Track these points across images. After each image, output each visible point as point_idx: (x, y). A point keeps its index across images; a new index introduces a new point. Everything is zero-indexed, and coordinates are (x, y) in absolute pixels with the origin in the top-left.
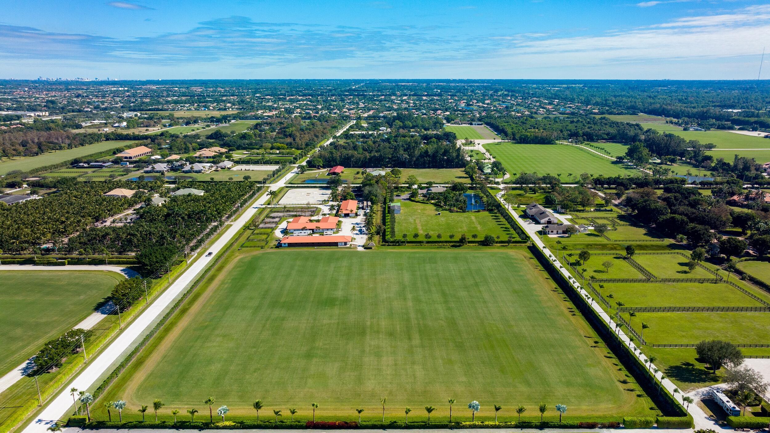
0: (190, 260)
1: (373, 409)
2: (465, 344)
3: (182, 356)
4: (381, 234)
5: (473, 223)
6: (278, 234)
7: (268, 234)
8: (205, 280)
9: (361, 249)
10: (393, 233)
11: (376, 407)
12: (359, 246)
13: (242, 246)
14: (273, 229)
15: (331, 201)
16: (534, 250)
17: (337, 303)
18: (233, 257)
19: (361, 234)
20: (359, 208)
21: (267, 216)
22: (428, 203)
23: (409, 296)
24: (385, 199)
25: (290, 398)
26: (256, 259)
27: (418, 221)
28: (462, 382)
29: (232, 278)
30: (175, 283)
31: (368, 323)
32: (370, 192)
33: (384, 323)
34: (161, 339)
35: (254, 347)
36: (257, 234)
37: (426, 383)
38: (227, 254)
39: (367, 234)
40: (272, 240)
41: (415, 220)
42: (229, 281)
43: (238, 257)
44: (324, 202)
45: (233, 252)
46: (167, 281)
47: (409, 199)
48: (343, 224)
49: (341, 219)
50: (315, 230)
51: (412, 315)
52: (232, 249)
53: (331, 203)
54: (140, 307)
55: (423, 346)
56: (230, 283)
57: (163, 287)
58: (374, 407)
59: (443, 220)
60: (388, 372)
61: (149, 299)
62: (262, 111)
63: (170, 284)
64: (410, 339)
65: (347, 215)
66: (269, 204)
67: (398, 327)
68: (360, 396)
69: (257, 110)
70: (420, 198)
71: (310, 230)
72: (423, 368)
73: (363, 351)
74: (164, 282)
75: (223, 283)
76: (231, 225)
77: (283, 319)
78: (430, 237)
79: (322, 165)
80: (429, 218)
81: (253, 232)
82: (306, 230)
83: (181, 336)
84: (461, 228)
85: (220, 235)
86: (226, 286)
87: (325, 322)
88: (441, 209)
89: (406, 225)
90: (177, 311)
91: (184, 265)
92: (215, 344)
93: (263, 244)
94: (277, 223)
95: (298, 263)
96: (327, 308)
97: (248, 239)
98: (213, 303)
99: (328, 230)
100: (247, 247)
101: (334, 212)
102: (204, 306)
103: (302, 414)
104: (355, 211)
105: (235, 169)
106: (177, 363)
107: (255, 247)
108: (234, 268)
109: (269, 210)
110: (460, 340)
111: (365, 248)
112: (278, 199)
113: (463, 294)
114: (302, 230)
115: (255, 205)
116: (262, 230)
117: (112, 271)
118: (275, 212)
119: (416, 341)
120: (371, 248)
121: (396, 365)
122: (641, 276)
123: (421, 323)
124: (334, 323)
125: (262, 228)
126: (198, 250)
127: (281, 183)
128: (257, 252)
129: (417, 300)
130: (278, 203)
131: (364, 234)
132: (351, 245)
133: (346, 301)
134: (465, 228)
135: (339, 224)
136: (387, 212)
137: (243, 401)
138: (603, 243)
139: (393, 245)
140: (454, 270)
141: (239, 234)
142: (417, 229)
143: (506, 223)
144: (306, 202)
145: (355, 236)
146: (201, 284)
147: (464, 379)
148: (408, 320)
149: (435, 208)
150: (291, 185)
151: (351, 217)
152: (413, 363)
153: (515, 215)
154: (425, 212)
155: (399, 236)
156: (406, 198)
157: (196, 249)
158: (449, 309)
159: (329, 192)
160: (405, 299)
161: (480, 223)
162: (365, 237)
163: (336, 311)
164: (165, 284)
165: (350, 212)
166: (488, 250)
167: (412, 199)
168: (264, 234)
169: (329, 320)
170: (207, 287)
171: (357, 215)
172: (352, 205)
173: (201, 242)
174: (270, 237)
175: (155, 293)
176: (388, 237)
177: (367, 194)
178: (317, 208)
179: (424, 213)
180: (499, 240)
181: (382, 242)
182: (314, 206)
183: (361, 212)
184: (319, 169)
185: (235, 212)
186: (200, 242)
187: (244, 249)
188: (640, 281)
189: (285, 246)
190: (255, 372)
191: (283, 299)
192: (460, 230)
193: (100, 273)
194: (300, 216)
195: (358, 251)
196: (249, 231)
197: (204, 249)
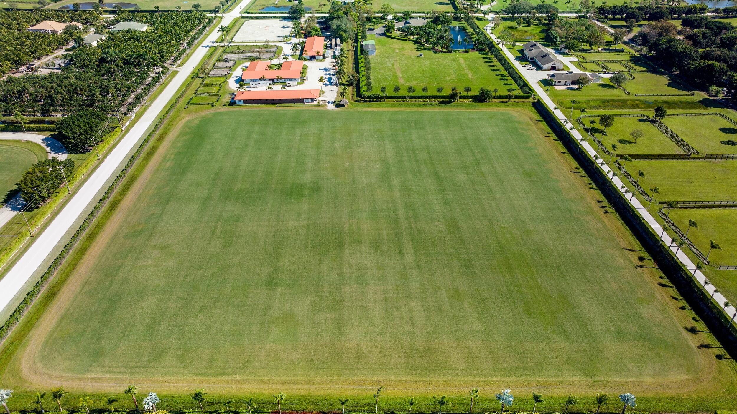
0: (126, 125)
3: (107, 283)
4: (355, 85)
5: (463, 68)
6: (232, 85)
7: (221, 86)
8: (143, 155)
9: (331, 107)
10: (369, 84)
12: (329, 102)
13: (188, 103)
14: (226, 77)
15: (294, 37)
16: (539, 107)
17: (306, 192)
18: (178, 119)
19: (331, 84)
20: (326, 48)
21: (219, 60)
22: (406, 40)
23: (395, 182)
24: (356, 35)
26: (205, 122)
27: (396, 66)
29: (176, 151)
30: (106, 160)
31: (346, 226)
32: (338, 26)
33: (366, 226)
34: (82, 252)
35: (200, 267)
36: (208, 85)
38: (171, 114)
39: (337, 85)
40: (224, 93)
41: (393, 64)
42: (173, 156)
43: (184, 120)
44: (286, 39)
45: (178, 111)
46: (96, 158)
47: (384, 34)
48: (308, 70)
49: (306, 63)
50: (275, 80)
51: (401, 213)
52: (177, 107)
53: (295, 40)
54: (60, 200)
55: (418, 266)
56: (173, 159)
57: (90, 167)
59: (426, 63)
61: (71, 187)
63: (100, 162)
64: (401, 253)
65: (312, 58)
66: (221, 42)
67: (384, 232)
70: (397, 31)
71: (270, 80)
73: (342, 275)
74: (91, 159)
75: (164, 160)
76: (177, 72)
77: (238, 219)
78: (414, 91)
80: (410, 61)
81: (202, 82)
82: (265, 80)
84: (449, 76)
85: (163, 87)
86: (168, 164)
87: (292, 224)
88: (422, 48)
89: (383, 71)
90: (106, 206)
91: (118, 132)
92: (150, 261)
93: (214, 99)
94: (231, 69)
95: (257, 128)
96: (293, 200)
97: (196, 92)
98: (151, 192)
99: (291, 79)
100: (195, 104)
101: (298, 53)
102: (140, 197)
104: (322, 51)
106: (100, 295)
107: (204, 104)
108: (178, 137)
109: (221, 49)
111: (337, 106)
112: (231, 34)
113: (462, 177)
114: (261, 79)
115: (205, 43)
116: (213, 79)
117: (31, 142)
118: (228, 53)
119: (410, 257)
120: (343, 106)
122: (678, 150)
123: (413, 225)
124: (303, 226)
125: (213, 76)
126: (137, 109)
127: (236, 12)
128: (207, 112)
129: (405, 188)
130: (232, 40)
131: (334, 85)
132: (319, 101)
133: (316, 189)
134: (454, 76)
135: (304, 71)
136: (359, 53)
138: (621, 98)
139: (370, 101)
140: (447, 139)
141: (187, 85)
142: (397, 78)
143: (502, 68)
144: (264, 39)
145: (324, 88)
146: (138, 161)
148: (396, 221)
149: (415, 46)
150: (247, 15)
151: (317, 60)
153: (510, 56)
154: (404, 53)
155: (376, 91)
156: (380, 32)
157: (133, 108)
158: (446, 202)
159: (291, 24)
160: (390, 186)
161: (470, 69)
162: (336, 88)
163: (305, 206)
164: (94, 162)
165: (316, 55)
166: (483, 109)
167: (388, 34)
168: (215, 85)
169: (296, 220)
170: (145, 165)
171: (324, 56)
172: (318, 43)
174: (222, 89)
175: (79, 178)
176: (363, 88)
177: (335, 29)
178: (278, 47)
179: (403, 54)
181: (357, 97)
182: (274, 44)
183: (329, 53)
185: (181, 54)
186: (139, 98)
187: (191, 107)
189: (240, 103)
191: (237, 187)
193: (16, 144)
194: (258, 58)
195: (328, 111)
196: (198, 81)
197: (144, 107)
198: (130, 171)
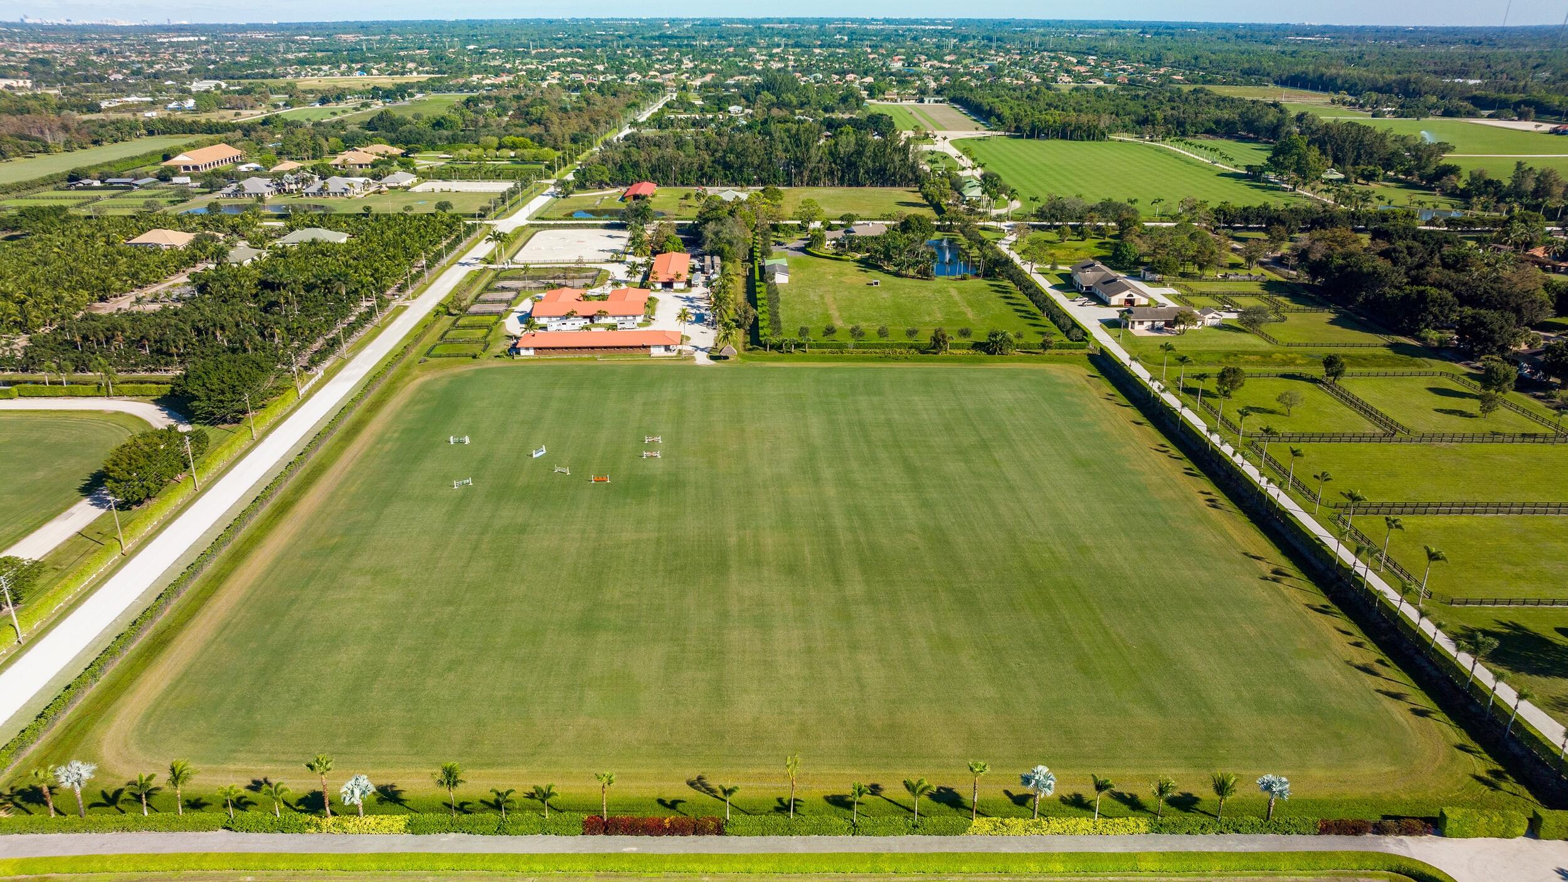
0: (307, 387)
1: (761, 777)
2: (979, 596)
3: (267, 627)
5: (956, 303)
7: (489, 328)
8: (339, 432)
10: (775, 322)
11: (766, 771)
14: (500, 315)
15: (630, 254)
16: (1103, 361)
17: (654, 489)
18: (407, 379)
20: (693, 270)
21: (487, 289)
22: (847, 260)
23: (827, 473)
25: (541, 744)
26: (461, 382)
27: (829, 299)
28: (986, 700)
29: (402, 427)
30: (268, 440)
31: (733, 541)
32: (717, 235)
33: (770, 541)
34: (219, 579)
35: (449, 603)
36: (464, 327)
37: (893, 702)
38: (394, 371)
40: (497, 339)
41: (822, 297)
42: (396, 435)
43: (419, 379)
45: (408, 367)
46: (247, 436)
47: (803, 250)
49: (653, 294)
50: (595, 319)
51: (839, 521)
52: (406, 360)
53: (630, 259)
54: (176, 499)
55: (872, 601)
56: (398, 439)
57: (236, 450)
58: (763, 770)
59: (885, 296)
60: (792, 672)
61: (200, 479)
62: (480, 76)
63: (256, 443)
64: (838, 581)
66: (491, 263)
67: (807, 550)
68: (723, 737)
69: (471, 74)
70: (828, 246)
72: (882, 660)
73: (724, 615)
74: (240, 437)
75: (381, 439)
76: (406, 308)
77: (523, 529)
79: (607, 180)
80: (854, 292)
81: (454, 323)
82: (576, 317)
83: (269, 572)
84: (929, 315)
85: (380, 329)
86: (388, 446)
87: (627, 536)
88: (878, 272)
89: (802, 307)
90: (266, 510)
91: (291, 397)
92: (351, 594)
93: (477, 349)
94: (509, 303)
96: (628, 501)
97: (442, 337)
98: (353, 489)
99: (625, 317)
100: (440, 356)
101: (638, 278)
102: (332, 497)
103: (573, 791)
104: (686, 276)
105: (418, 189)
106: (253, 645)
107: (457, 356)
108: (407, 406)
109: (492, 274)
110: (963, 585)
112: (512, 251)
113: (953, 467)
114: (567, 318)
115: (464, 260)
116: (476, 318)
117: (123, 413)
118: (505, 278)
119: (856, 587)
120: (726, 358)
121: (809, 651)
122: (1368, 427)
123: (862, 539)
124: (648, 539)
125: (476, 314)
126: (327, 364)
127: (520, 218)
128: (466, 368)
129: (846, 482)
130: (512, 258)
132: (680, 351)
133: (674, 484)
134: (939, 315)
136: (757, 277)
137: (416, 754)
138: (1261, 349)
141: (425, 326)
142: (829, 317)
144: (574, 257)
146: (328, 442)
147: (989, 691)
148: (829, 532)
149: (864, 268)
150: (541, 222)
151: (677, 289)
152: (854, 646)
153: (1044, 284)
154: (843, 279)
155: (789, 334)
157: (322, 360)
158: (925, 504)
159: (627, 234)
160: (817, 481)
161: (970, 305)
162: (711, 330)
163: (652, 509)
164: (243, 442)
165: (674, 280)
166: (996, 365)
167: (810, 249)
168: (480, 327)
169: (636, 532)
170: (343, 448)
171: (689, 284)
172: (678, 262)
173: (332, 346)
174: (493, 333)
175: (215, 466)
176: (765, 332)
177: (711, 241)
178: (600, 270)
179: (841, 282)
180: (1021, 341)
181: (751, 344)
182: (593, 266)
184: (601, 188)
185: (415, 278)
186: (333, 344)
187: (432, 360)
188: (1372, 438)
189: (527, 353)
190: (450, 669)
191: (522, 480)
192: (927, 319)
193: (94, 417)
194: (560, 286)
195: (698, 366)
196: (447, 321)
197: (341, 360)
198: (314, 457)
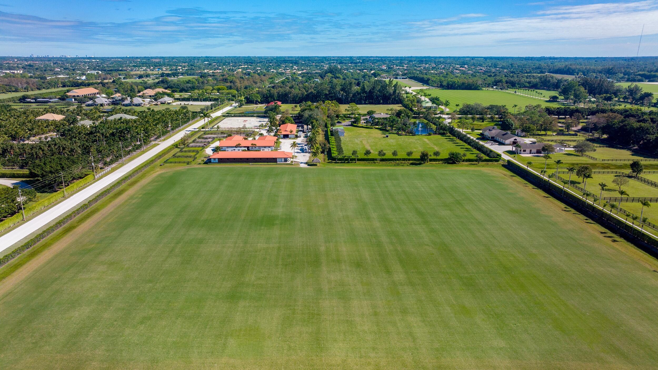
4: (326, 153)
6: (208, 151)
7: (197, 152)
8: (110, 194)
9: (304, 166)
10: (340, 150)
12: (302, 163)
13: (165, 162)
16: (511, 167)
19: (303, 152)
20: (298, 131)
24: (326, 123)
27: (364, 142)
29: (145, 192)
30: (73, 197)
32: (310, 116)
39: (309, 153)
40: (201, 156)
41: (361, 142)
43: (158, 172)
44: (262, 127)
46: (61, 195)
48: (281, 144)
50: (250, 148)
52: (152, 165)
57: (53, 201)
59: (393, 141)
61: (26, 216)
63: (65, 199)
65: (286, 136)
70: (362, 124)
71: (245, 147)
74: (55, 196)
78: (384, 155)
79: (258, 101)
80: (377, 140)
82: (241, 147)
88: (388, 133)
93: (190, 160)
97: (173, 156)
99: (265, 147)
100: (171, 162)
107: (180, 162)
108: (149, 183)
111: (309, 165)
114: (236, 147)
120: (316, 165)
126: (113, 166)
128: (182, 168)
131: (306, 152)
132: (292, 162)
135: (278, 144)
136: (330, 134)
139: (341, 163)
140: (423, 187)
142: (366, 149)
145: (296, 154)
149: (381, 132)
151: (290, 138)
154: (370, 135)
155: (347, 154)
156: (347, 124)
157: (110, 164)
159: (267, 119)
161: (435, 144)
162: (308, 155)
164: (58, 198)
166: (455, 168)
171: (297, 137)
172: (291, 128)
174: (199, 154)
175: (39, 208)
176: (334, 155)
177: (307, 118)
181: (328, 160)
182: (250, 130)
183: (302, 135)
187: (167, 164)
189: (214, 161)
195: (301, 168)
